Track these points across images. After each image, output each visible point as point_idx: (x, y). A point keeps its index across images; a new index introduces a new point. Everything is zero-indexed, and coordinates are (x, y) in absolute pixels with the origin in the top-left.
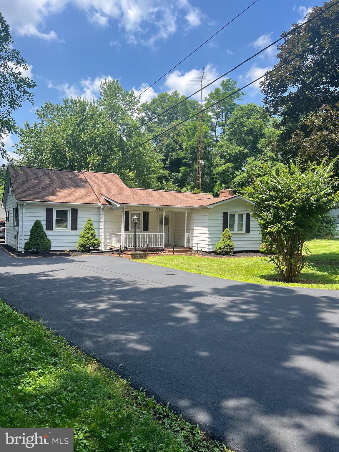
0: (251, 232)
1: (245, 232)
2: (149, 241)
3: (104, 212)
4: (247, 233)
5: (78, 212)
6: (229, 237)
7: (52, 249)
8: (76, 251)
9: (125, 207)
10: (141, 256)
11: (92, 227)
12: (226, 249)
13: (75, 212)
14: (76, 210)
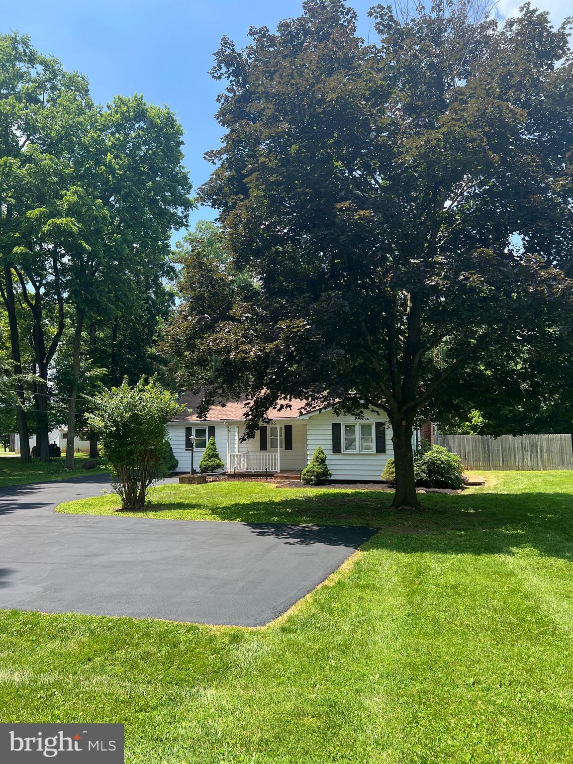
0: (388, 452)
1: (375, 452)
4: (378, 454)
5: (216, 430)
13: (212, 430)
14: (213, 428)
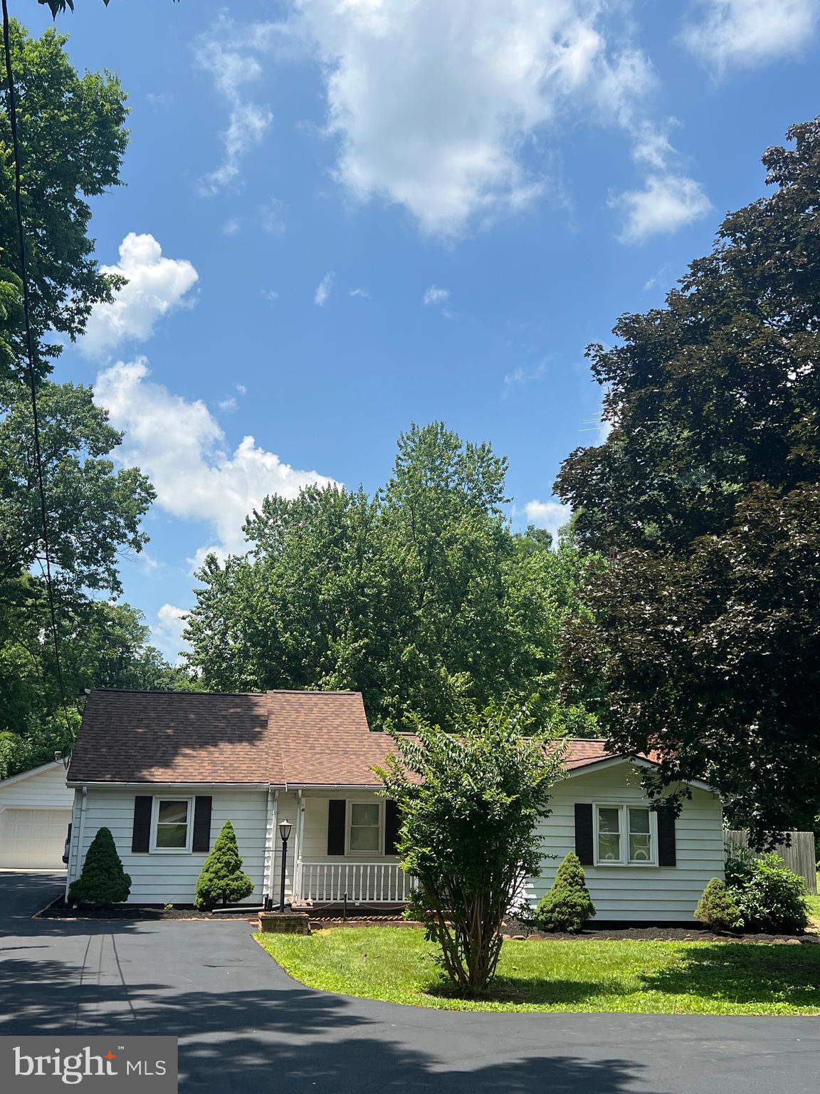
0: (679, 865)
1: (657, 865)
2: (350, 885)
3: (276, 803)
4: (663, 868)
5: (215, 805)
6: (572, 878)
7: (131, 900)
8: (189, 907)
9: (300, 792)
10: (288, 925)
11: (231, 845)
12: (559, 913)
13: (204, 805)
14: (209, 800)
